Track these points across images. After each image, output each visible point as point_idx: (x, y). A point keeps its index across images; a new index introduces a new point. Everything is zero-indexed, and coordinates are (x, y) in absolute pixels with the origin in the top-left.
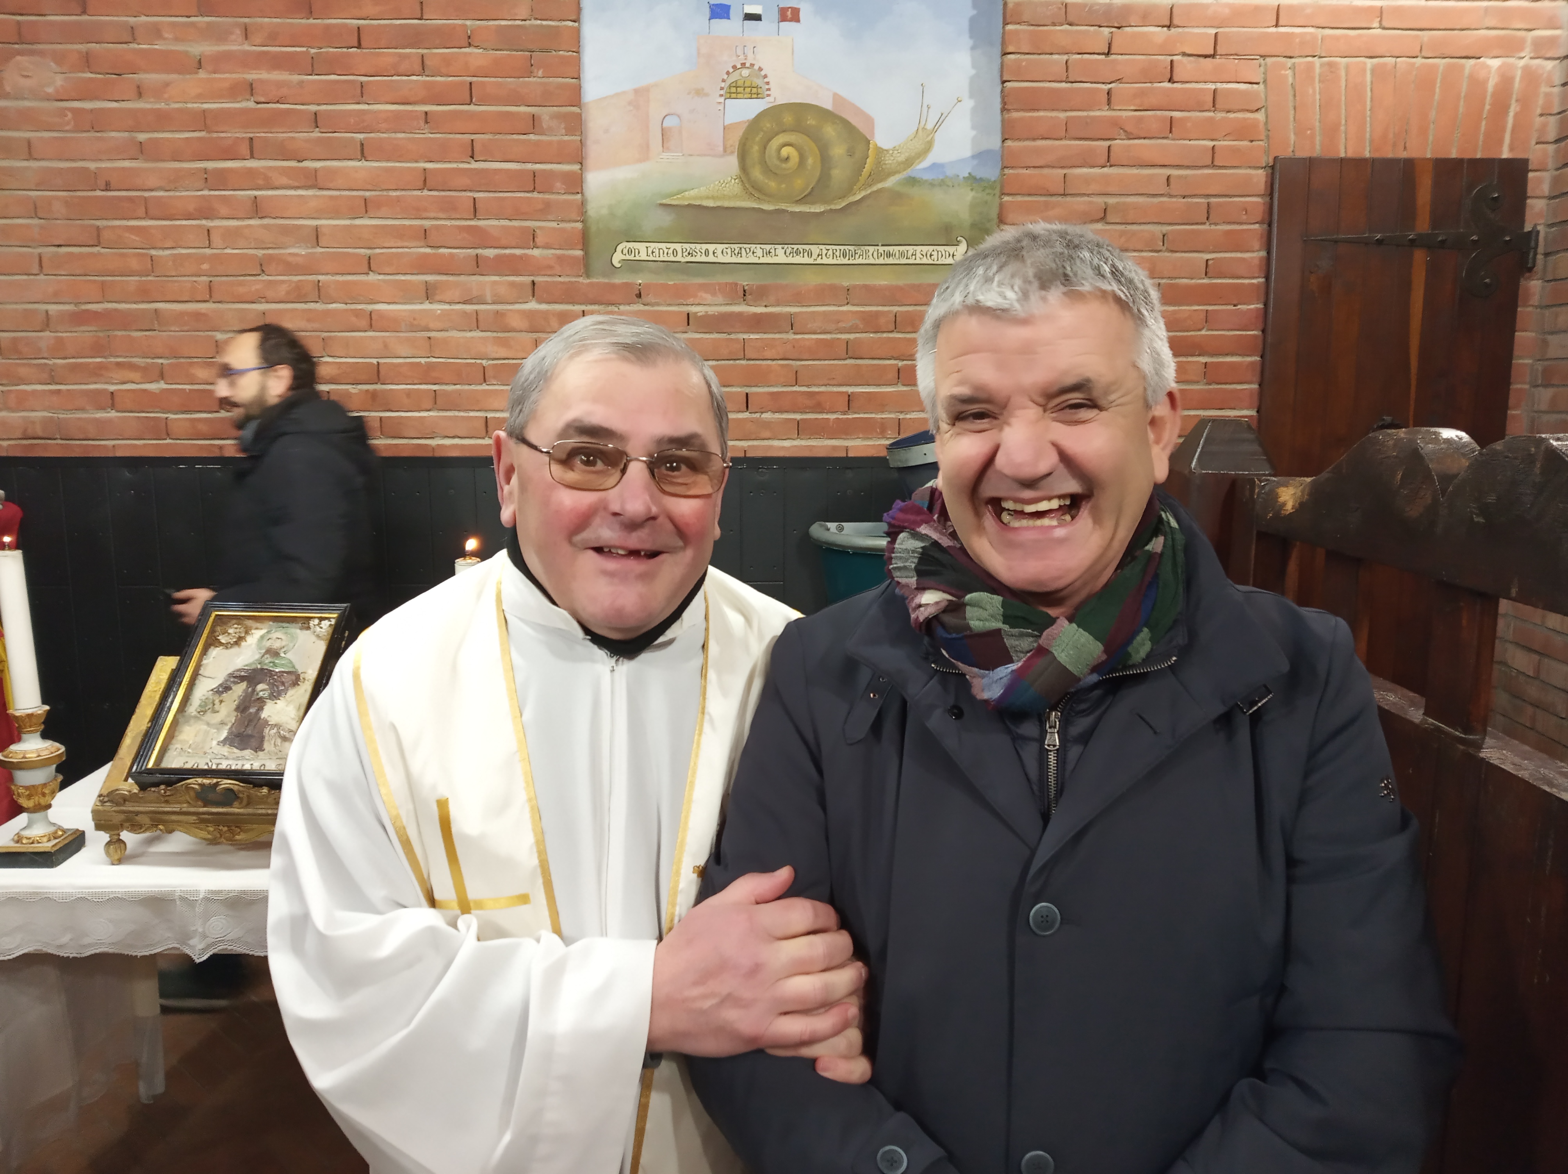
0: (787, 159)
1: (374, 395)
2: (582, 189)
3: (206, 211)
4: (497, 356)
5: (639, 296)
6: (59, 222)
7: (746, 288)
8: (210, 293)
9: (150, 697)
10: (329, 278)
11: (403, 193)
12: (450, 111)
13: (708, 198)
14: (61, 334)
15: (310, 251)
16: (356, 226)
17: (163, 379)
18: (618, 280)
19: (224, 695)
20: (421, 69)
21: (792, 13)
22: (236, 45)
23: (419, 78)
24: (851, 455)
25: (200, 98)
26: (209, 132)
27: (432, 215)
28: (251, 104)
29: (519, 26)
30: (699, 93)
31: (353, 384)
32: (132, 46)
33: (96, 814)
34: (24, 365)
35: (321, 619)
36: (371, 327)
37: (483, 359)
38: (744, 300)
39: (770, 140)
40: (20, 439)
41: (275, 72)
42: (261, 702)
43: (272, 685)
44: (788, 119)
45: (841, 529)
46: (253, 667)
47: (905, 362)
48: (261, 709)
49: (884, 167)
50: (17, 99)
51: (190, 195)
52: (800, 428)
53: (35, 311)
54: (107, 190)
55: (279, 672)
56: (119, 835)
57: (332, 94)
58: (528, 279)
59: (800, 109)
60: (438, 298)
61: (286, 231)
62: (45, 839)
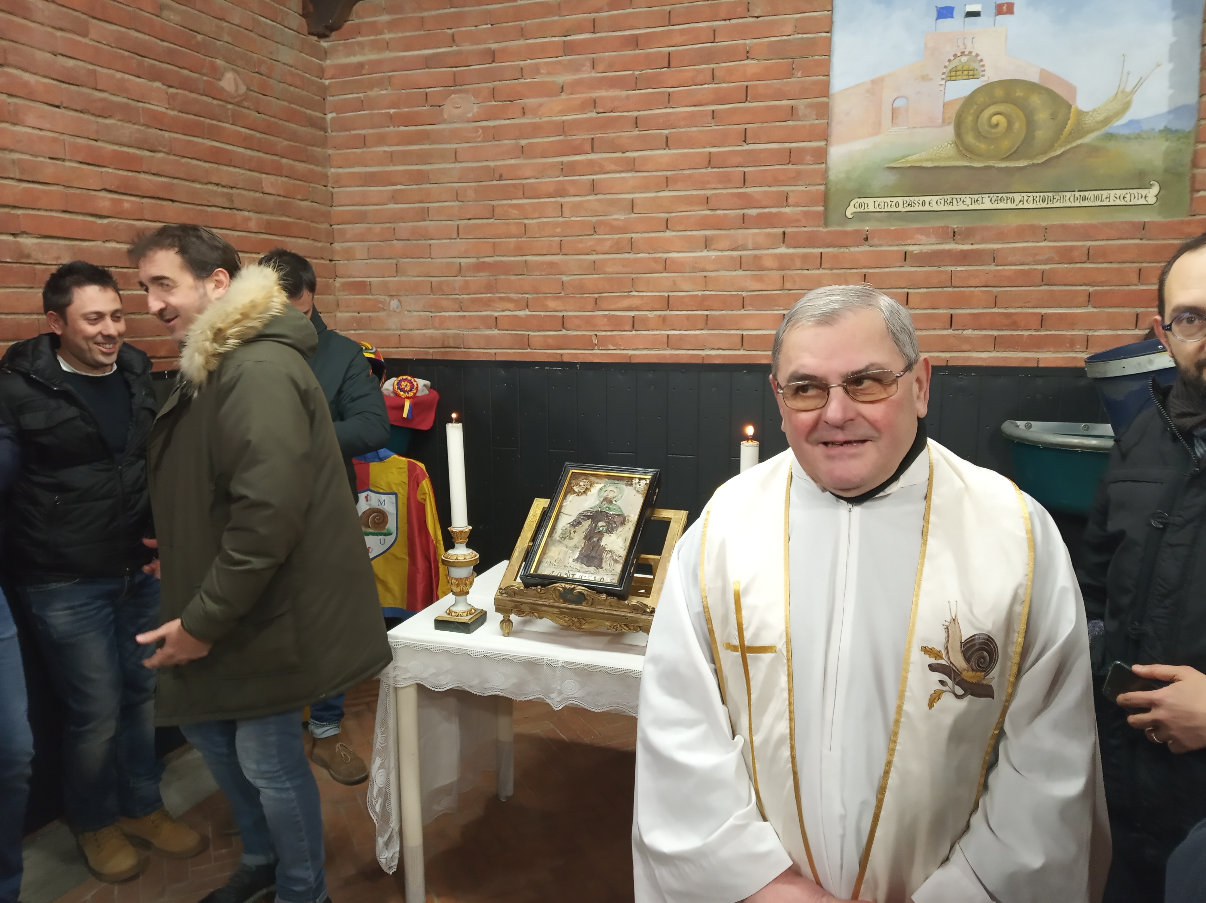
0: (997, 125)
1: (664, 319)
2: (826, 160)
3: (561, 192)
4: (754, 289)
5: (866, 239)
6: (470, 203)
7: (956, 230)
8: (561, 249)
9: (530, 525)
10: (639, 235)
11: (694, 171)
12: (730, 108)
13: (927, 160)
14: (467, 278)
15: (627, 216)
16: (659, 197)
17: (528, 308)
18: (850, 228)
19: (577, 527)
20: (712, 79)
21: (1007, 8)
22: (587, 74)
23: (710, 86)
24: (1041, 365)
25: (562, 112)
26: (566, 136)
27: (713, 186)
28: (594, 115)
29: (785, 40)
30: (925, 78)
31: (651, 311)
32: (520, 81)
33: (496, 600)
34: (445, 299)
35: (640, 479)
36: (665, 269)
37: (743, 291)
38: (954, 240)
39: (982, 111)
40: (440, 348)
41: (611, 90)
42: (601, 534)
43: (608, 524)
44: (999, 93)
45: (1029, 427)
46: (596, 509)
47: (1096, 288)
48: (600, 539)
49: (1084, 126)
50: (450, 123)
51: (549, 181)
52: (997, 343)
53: (453, 263)
54: (500, 180)
55: (613, 514)
56: (509, 617)
57: (649, 103)
58: (780, 231)
59: (1009, 85)
60: (713, 247)
61: (612, 203)
62: (465, 614)
